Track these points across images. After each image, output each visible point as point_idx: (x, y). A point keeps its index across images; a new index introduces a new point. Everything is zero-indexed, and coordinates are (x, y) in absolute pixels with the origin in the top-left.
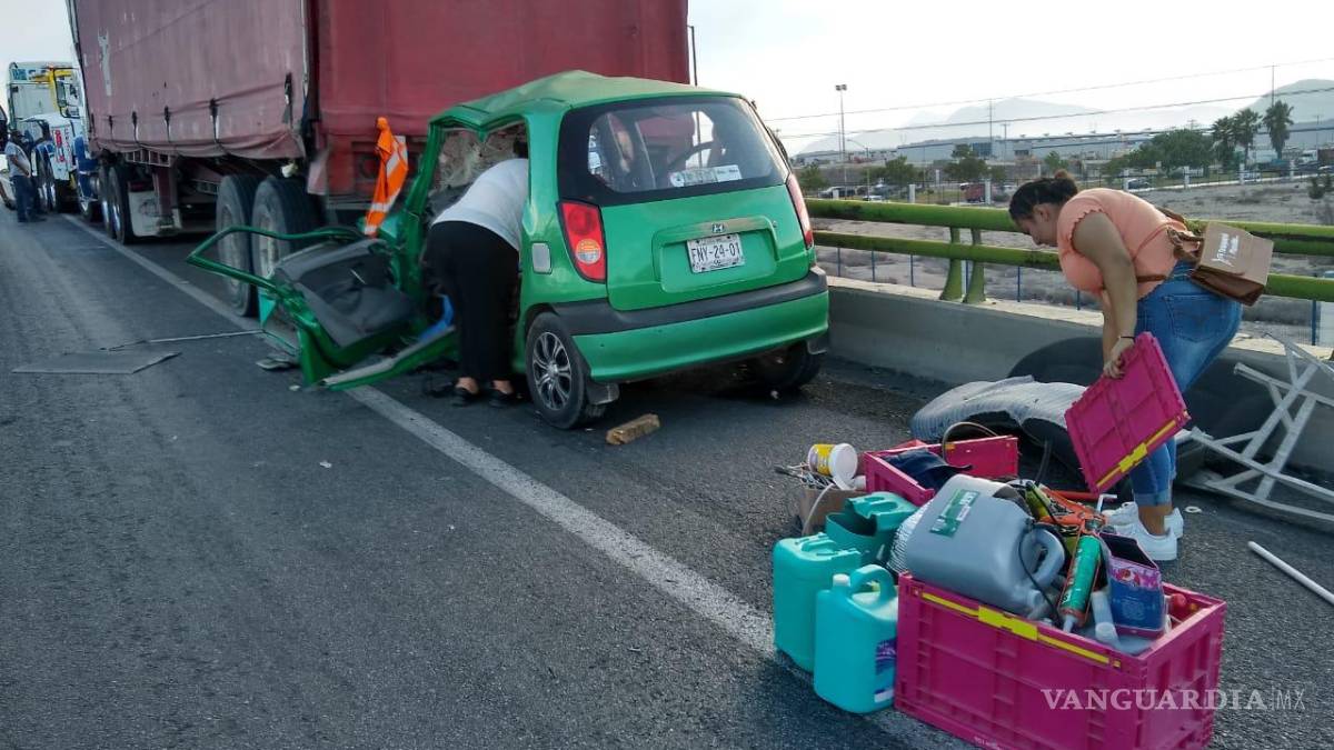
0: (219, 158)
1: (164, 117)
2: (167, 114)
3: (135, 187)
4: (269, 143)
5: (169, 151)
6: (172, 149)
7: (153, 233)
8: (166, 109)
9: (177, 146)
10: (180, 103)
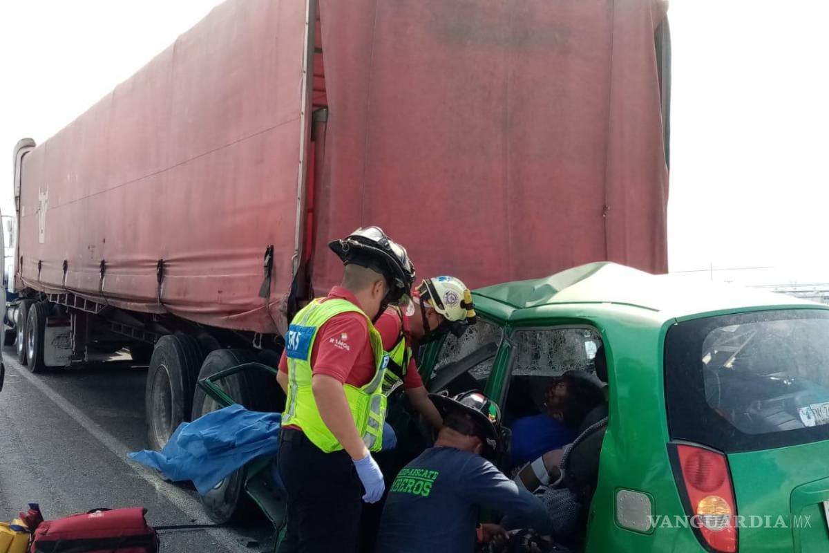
0: (158, 316)
1: (99, 270)
2: (103, 267)
3: (51, 322)
4: (230, 313)
5: (98, 300)
6: (103, 299)
7: (63, 363)
8: (103, 262)
9: (108, 297)
10: (120, 258)
